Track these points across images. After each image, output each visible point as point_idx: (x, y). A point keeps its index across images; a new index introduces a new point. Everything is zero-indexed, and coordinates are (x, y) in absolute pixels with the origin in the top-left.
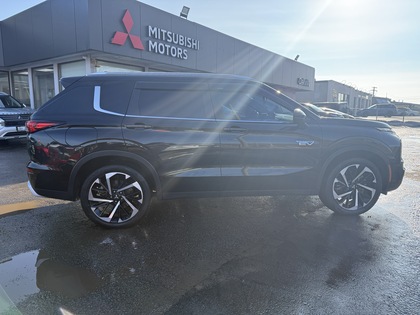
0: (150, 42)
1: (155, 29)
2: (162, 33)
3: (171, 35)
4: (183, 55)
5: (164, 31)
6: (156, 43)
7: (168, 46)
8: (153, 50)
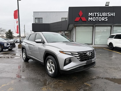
0: (89, 18)
1: (92, 13)
2: (94, 14)
3: (99, 14)
4: (105, 19)
5: (96, 13)
7: (97, 18)
8: (90, 20)
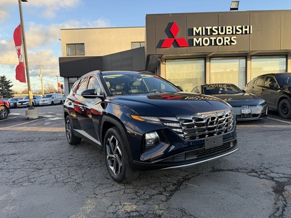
0: (195, 39)
1: (200, 28)
3: (218, 29)
4: (231, 41)
5: (209, 28)
6: (200, 39)
8: (198, 45)
